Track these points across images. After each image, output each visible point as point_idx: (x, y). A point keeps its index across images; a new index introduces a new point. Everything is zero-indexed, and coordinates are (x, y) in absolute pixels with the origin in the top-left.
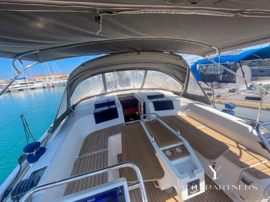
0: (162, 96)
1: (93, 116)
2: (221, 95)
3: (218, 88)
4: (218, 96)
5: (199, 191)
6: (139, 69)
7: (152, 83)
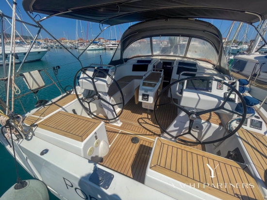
1: (132, 66)
5: (148, 101)
6: (183, 35)
7: (196, 52)
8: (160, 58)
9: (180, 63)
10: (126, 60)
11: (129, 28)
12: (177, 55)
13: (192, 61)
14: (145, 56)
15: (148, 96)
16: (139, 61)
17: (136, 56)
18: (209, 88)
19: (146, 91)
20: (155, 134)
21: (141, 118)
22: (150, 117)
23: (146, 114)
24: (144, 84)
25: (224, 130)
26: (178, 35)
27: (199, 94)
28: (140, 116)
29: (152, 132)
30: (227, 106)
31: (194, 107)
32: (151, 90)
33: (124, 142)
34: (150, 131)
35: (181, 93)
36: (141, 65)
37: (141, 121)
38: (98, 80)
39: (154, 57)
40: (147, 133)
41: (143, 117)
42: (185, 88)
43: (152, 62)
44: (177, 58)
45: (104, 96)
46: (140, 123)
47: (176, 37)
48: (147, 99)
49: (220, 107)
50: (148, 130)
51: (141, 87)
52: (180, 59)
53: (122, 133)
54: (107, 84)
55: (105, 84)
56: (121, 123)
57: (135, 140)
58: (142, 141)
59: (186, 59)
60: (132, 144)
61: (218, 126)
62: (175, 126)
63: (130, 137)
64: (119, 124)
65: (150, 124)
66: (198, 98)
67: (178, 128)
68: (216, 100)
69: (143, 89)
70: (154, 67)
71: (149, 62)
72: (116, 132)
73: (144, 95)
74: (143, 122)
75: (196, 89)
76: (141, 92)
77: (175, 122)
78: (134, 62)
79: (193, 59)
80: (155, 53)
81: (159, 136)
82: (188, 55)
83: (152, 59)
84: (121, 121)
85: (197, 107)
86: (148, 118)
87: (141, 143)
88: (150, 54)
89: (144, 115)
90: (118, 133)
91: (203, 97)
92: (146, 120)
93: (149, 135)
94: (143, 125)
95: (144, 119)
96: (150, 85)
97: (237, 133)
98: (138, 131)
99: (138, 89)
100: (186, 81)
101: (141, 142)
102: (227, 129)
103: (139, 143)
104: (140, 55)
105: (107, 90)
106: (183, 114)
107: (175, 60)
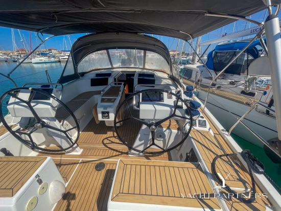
0: (153, 75)
1: (90, 81)
2: (222, 86)
3: (223, 79)
4: (219, 87)
5: (109, 118)
6: (138, 48)
7: (152, 64)
8: (121, 70)
9: (140, 75)
10: (83, 74)
11: (79, 39)
12: (137, 67)
13: (151, 72)
14: (105, 69)
15: (108, 113)
16: (97, 75)
17: (94, 69)
18: (161, 99)
19: (105, 107)
20: (122, 153)
21: (106, 138)
22: (116, 135)
23: (112, 132)
24: (103, 100)
25: (182, 134)
26: (133, 48)
27: (155, 106)
28: (104, 136)
29: (119, 152)
30: (178, 112)
31: (153, 118)
32: (110, 107)
33: (87, 172)
34: (117, 151)
35: (138, 106)
36: (100, 79)
37: (106, 141)
38: (38, 103)
39: (114, 70)
40: (114, 155)
41: (108, 136)
42: (141, 101)
43: (113, 74)
44: (137, 70)
45: (51, 122)
46: (104, 144)
47: (132, 50)
48: (108, 117)
49: (173, 115)
50: (114, 150)
51: (100, 104)
52: (140, 70)
53: (84, 162)
54: (52, 106)
55: (49, 107)
56: (82, 150)
57: (100, 167)
58: (108, 165)
59: (145, 71)
60: (97, 172)
61: (176, 131)
62: (140, 140)
63: (93, 165)
64: (79, 151)
65: (116, 143)
66: (154, 109)
67: (143, 141)
68: (168, 109)
69: (101, 106)
70: (115, 79)
71: (109, 75)
72: (75, 163)
73: (103, 113)
74: (108, 142)
75: (151, 101)
76: (100, 110)
77: (139, 136)
78: (92, 75)
79: (151, 70)
80: (114, 66)
81: (127, 153)
82: (147, 67)
83: (113, 72)
84: (81, 148)
85: (156, 118)
86: (114, 136)
87: (107, 169)
88: (110, 67)
89: (110, 134)
90: (78, 163)
91: (158, 107)
92: (112, 139)
93: (115, 156)
94: (109, 146)
95: (109, 139)
96: (109, 101)
97: (190, 135)
98: (103, 154)
99: (96, 107)
100: (141, 94)
101: (107, 167)
102: (183, 133)
103: (104, 169)
104: (99, 68)
105: (53, 114)
106: (144, 127)
107: (135, 72)
